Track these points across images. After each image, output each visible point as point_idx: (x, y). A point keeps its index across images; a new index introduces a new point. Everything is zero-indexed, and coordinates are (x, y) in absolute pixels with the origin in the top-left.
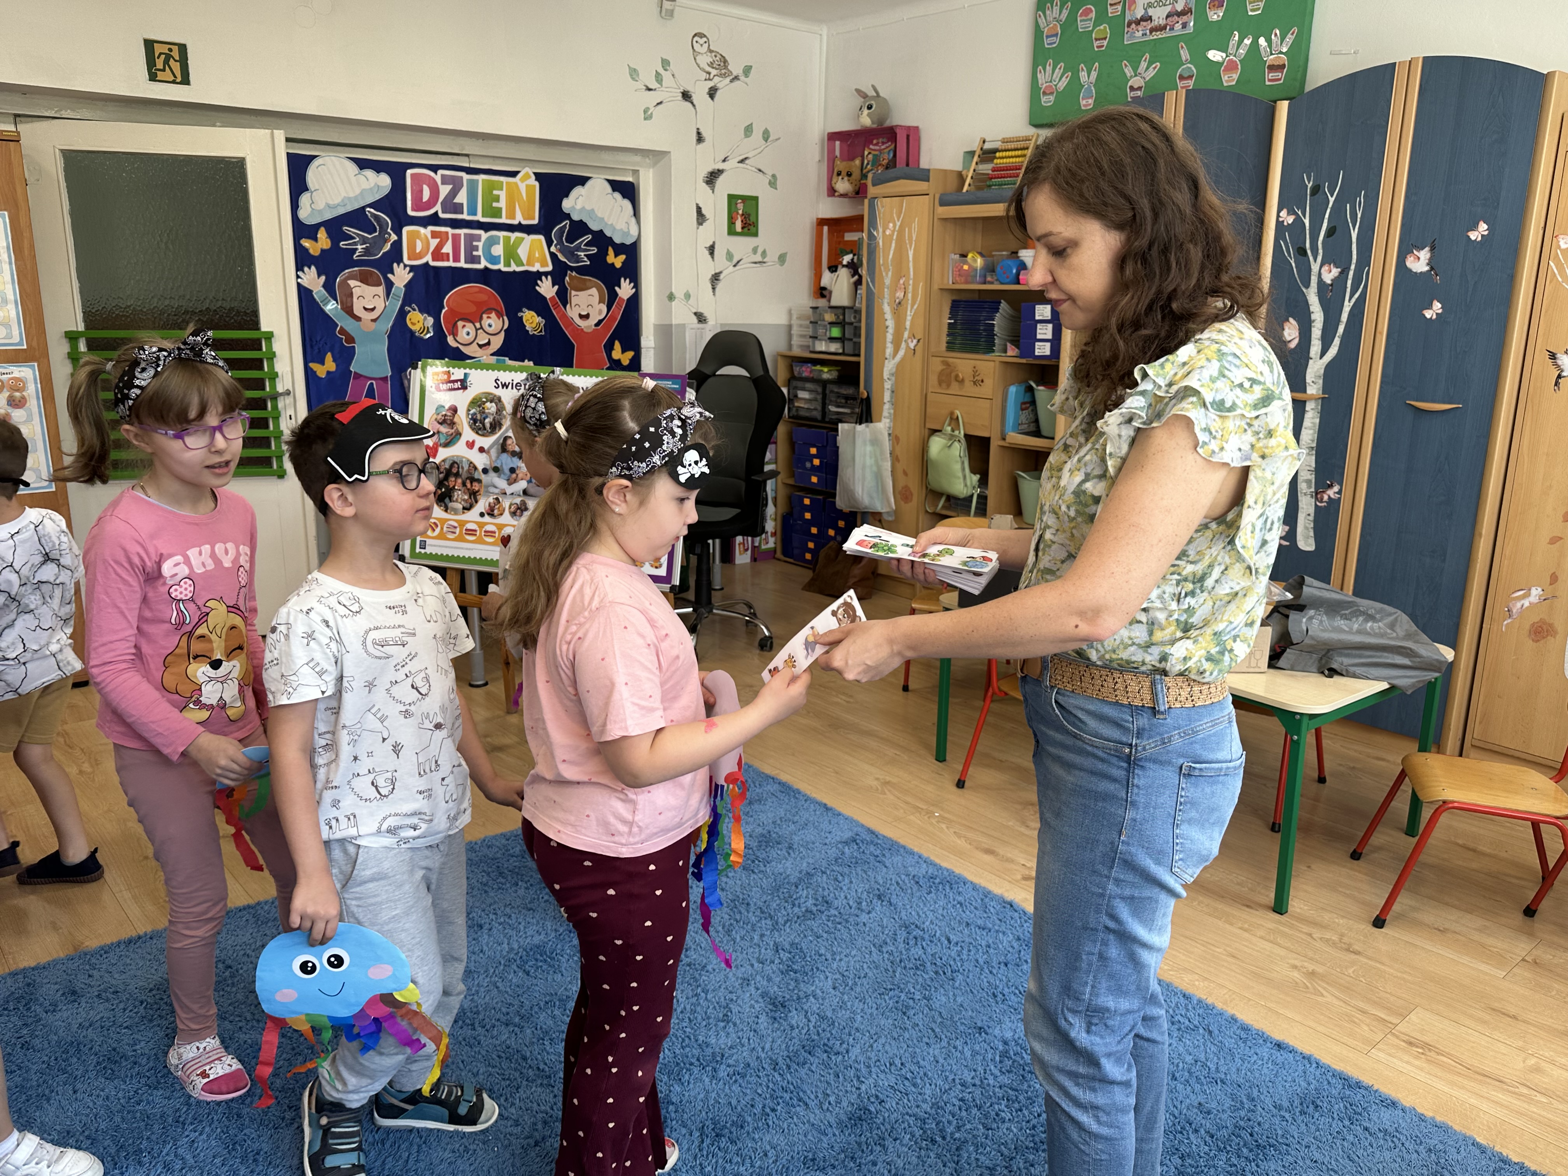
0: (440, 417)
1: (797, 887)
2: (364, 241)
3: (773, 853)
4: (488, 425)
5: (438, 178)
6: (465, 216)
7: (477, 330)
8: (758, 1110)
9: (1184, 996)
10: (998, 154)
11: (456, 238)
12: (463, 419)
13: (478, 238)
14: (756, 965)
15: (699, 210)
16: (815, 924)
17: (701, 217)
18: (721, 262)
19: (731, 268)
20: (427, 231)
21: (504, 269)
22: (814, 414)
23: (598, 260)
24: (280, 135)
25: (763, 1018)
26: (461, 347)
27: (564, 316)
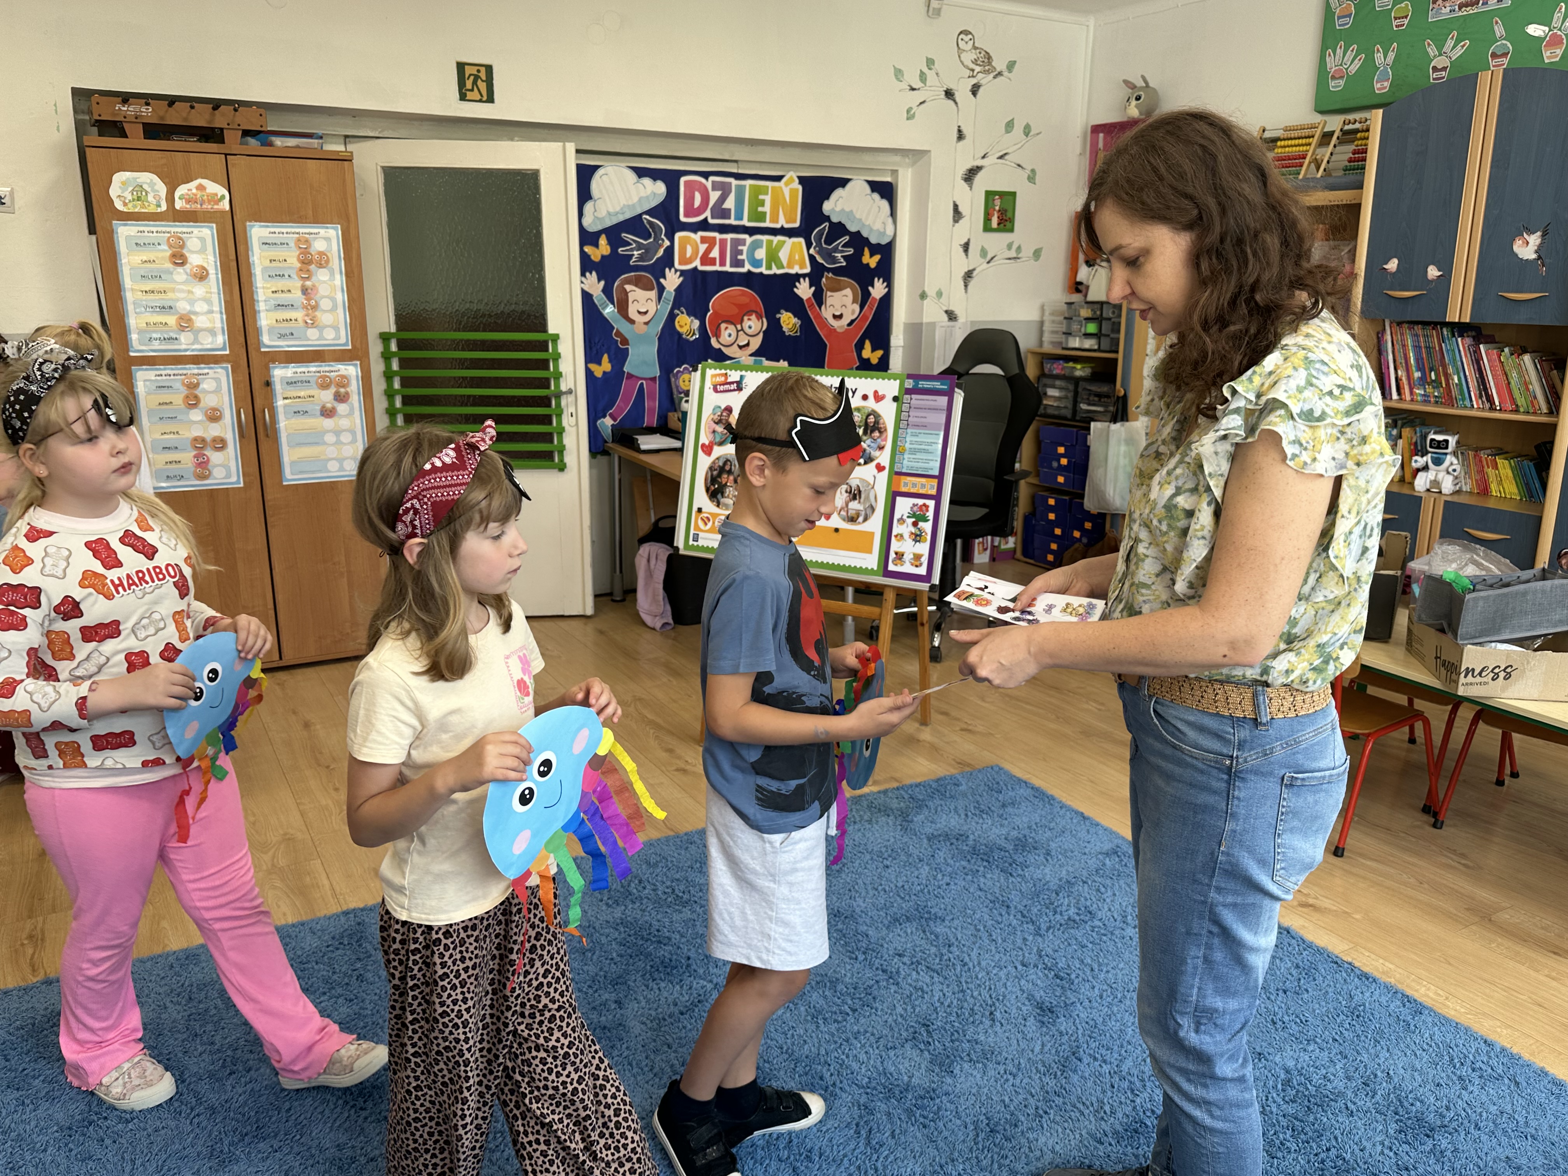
0: (716, 418)
1: (1057, 894)
2: (640, 246)
3: (1031, 858)
5: (709, 185)
6: (732, 221)
7: (738, 331)
9: (1486, 1042)
10: (1279, 143)
11: (723, 243)
13: (743, 242)
14: (1020, 967)
15: (956, 207)
16: (1079, 934)
17: (957, 214)
18: (974, 260)
19: (985, 266)
20: (697, 237)
21: (766, 272)
22: (1064, 412)
23: (854, 261)
24: (571, 147)
25: (1031, 1020)
26: (723, 349)
27: (819, 317)
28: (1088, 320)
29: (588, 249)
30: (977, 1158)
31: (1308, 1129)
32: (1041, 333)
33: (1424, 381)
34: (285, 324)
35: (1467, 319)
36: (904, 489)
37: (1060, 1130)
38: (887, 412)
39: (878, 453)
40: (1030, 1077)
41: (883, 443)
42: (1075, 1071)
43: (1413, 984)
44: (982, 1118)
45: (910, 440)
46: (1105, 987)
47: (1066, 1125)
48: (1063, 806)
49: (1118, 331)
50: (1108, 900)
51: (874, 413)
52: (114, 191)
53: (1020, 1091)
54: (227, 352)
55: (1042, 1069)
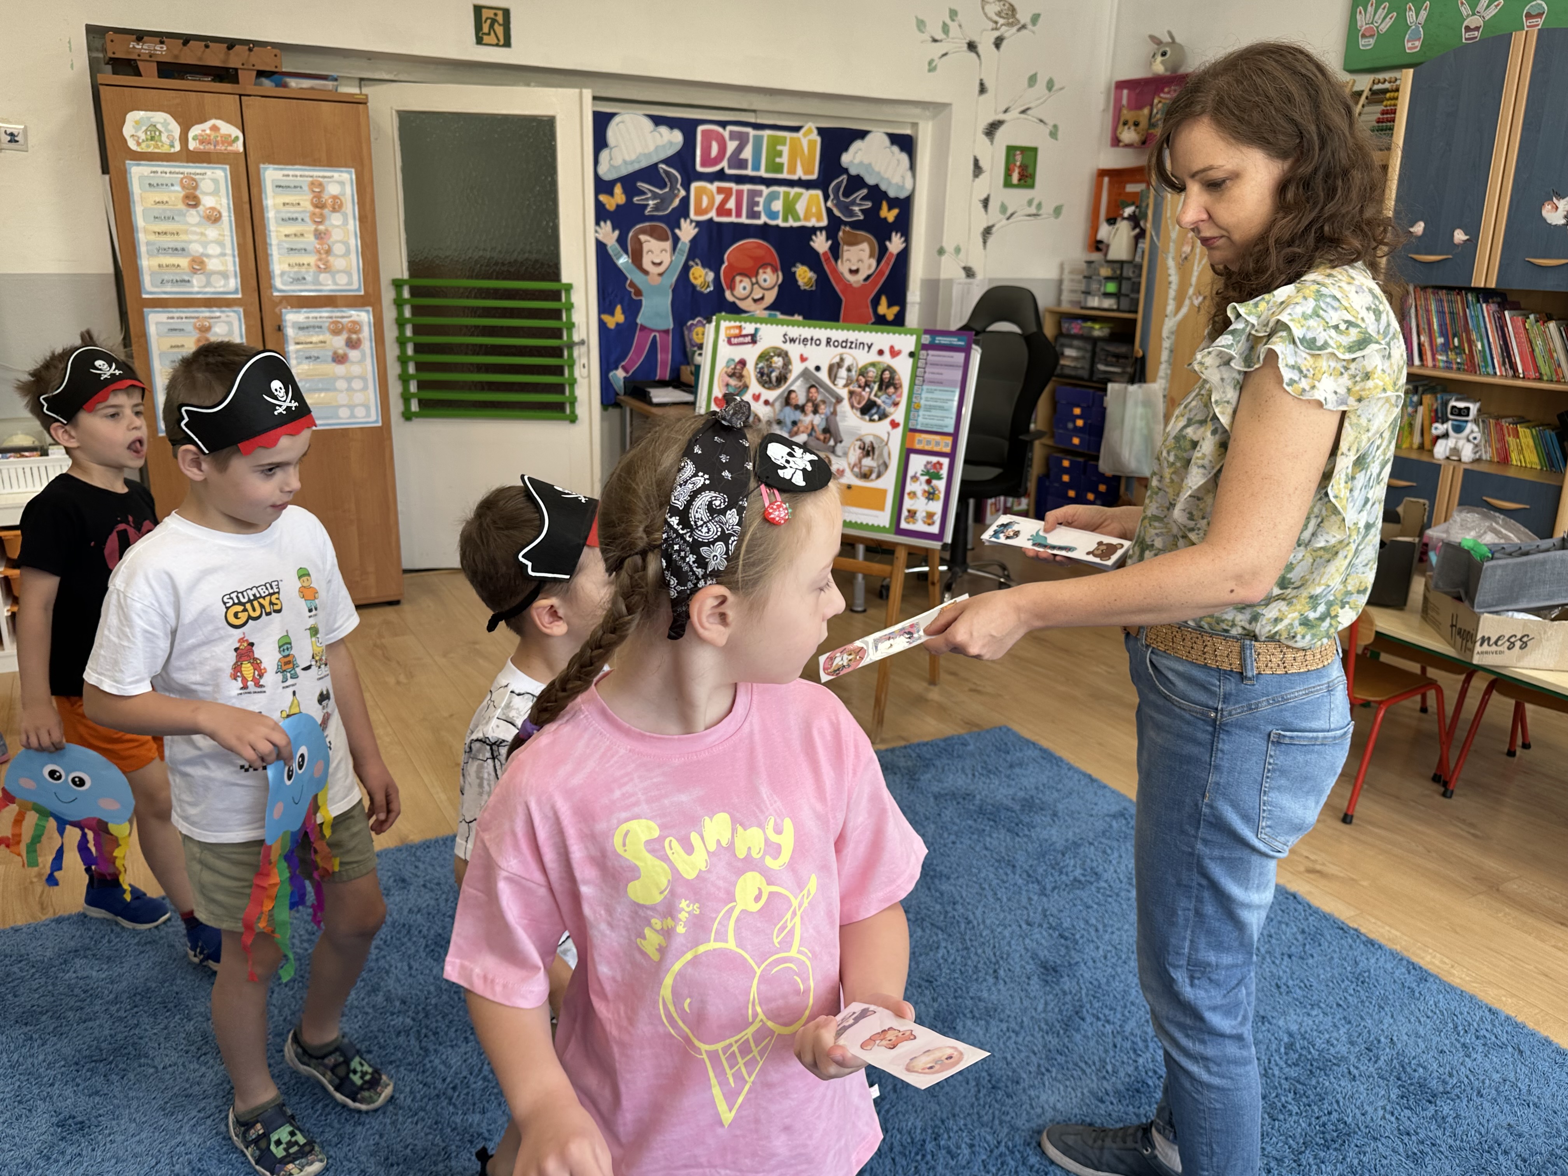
0: (730, 370)
1: (1063, 855)
2: (655, 196)
3: (1037, 819)
4: (774, 379)
5: (726, 134)
6: (749, 172)
7: (753, 284)
8: (1033, 1069)
9: (1490, 1010)
11: (739, 194)
12: (751, 371)
13: (760, 193)
14: (1024, 926)
15: (976, 162)
16: (1084, 895)
17: (978, 169)
18: (994, 215)
19: (1004, 222)
20: (713, 187)
21: (782, 224)
22: (1081, 373)
23: (872, 215)
24: (588, 94)
25: (1035, 978)
26: (738, 303)
27: (835, 271)
28: (1108, 279)
29: (603, 198)
30: (978, 1113)
31: (1310, 1092)
32: (1060, 291)
33: (1446, 347)
34: (296, 269)
35: (1492, 285)
36: (918, 446)
37: (1062, 1088)
38: (903, 367)
39: (891, 409)
40: (1032, 1035)
41: (897, 400)
42: (1078, 1030)
43: (1418, 952)
44: (984, 1074)
45: (925, 396)
46: (1110, 948)
47: (1068, 1083)
48: (1070, 768)
49: (1138, 291)
50: (1114, 862)
51: (889, 368)
52: (128, 130)
53: (1023, 1048)
54: (240, 296)
55: (1045, 1027)
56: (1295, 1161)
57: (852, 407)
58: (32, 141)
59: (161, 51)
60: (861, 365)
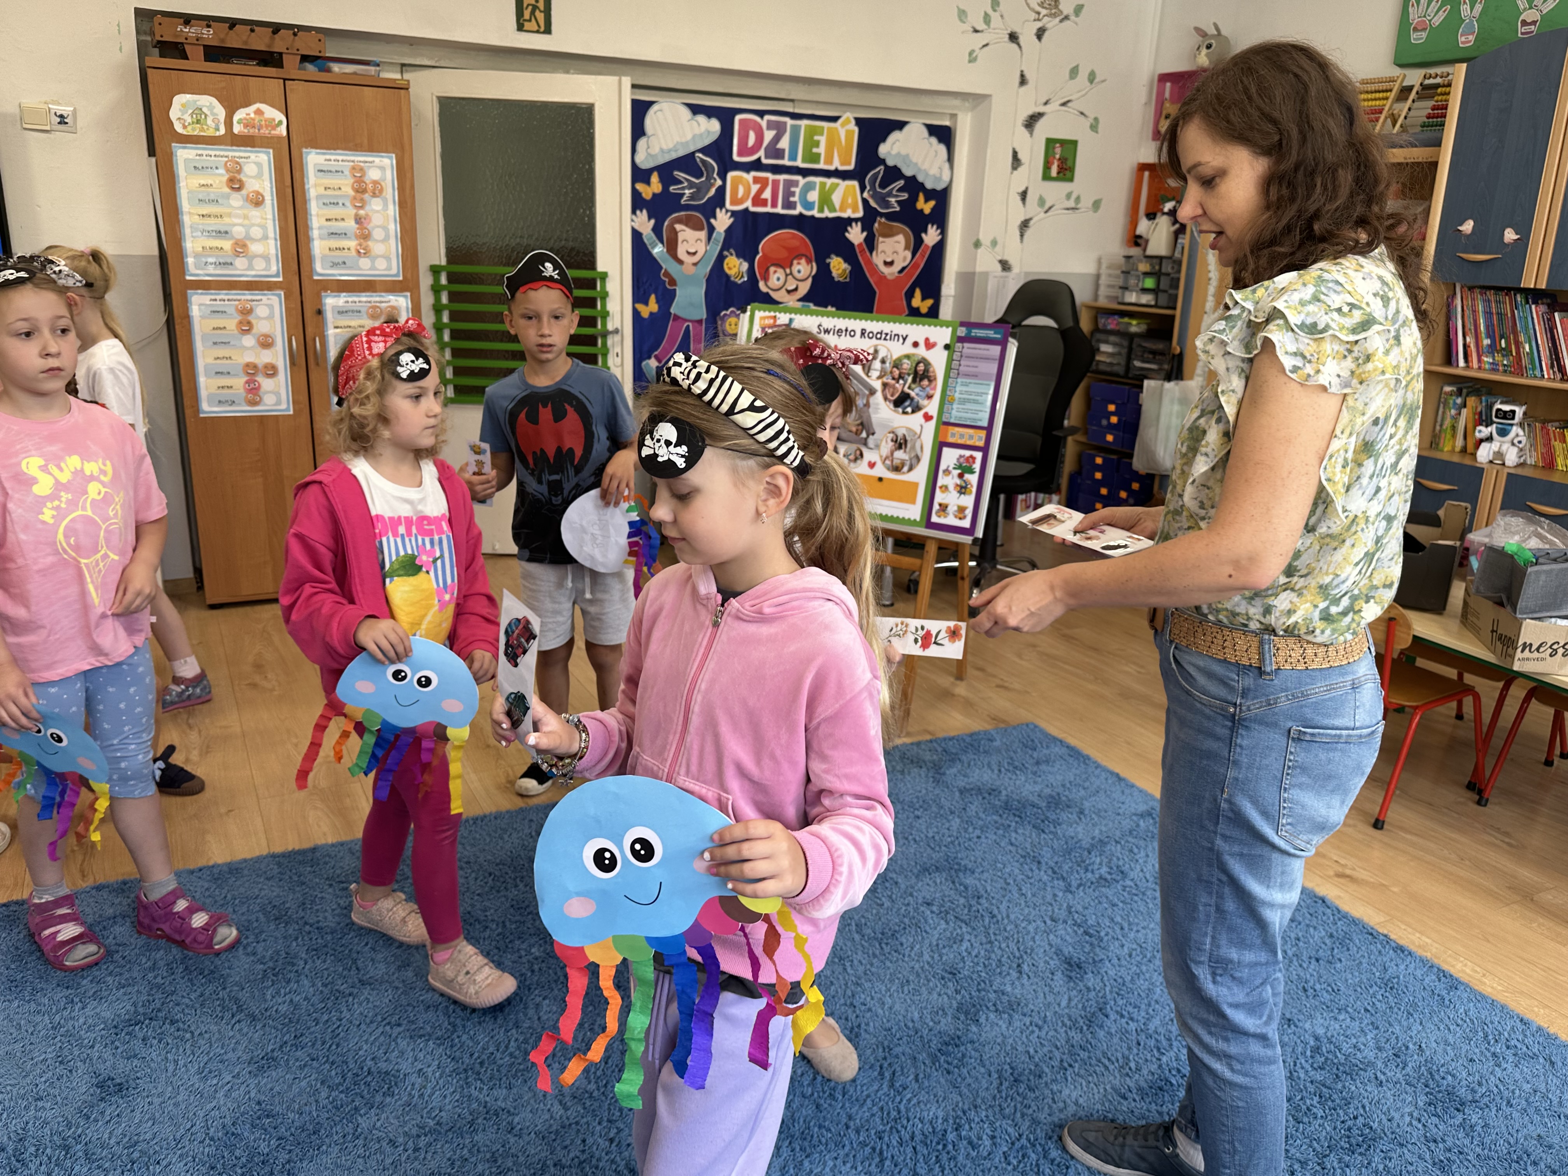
1: (1090, 853)
2: (691, 185)
3: (1064, 816)
5: (764, 123)
6: (786, 162)
7: (787, 275)
9: (1522, 1020)
11: (776, 183)
14: (1049, 922)
15: (1015, 154)
16: (1109, 892)
17: (1016, 161)
18: (1032, 208)
19: (1042, 215)
20: (749, 177)
21: (818, 215)
22: (1116, 369)
23: (908, 206)
24: (627, 82)
25: (1059, 975)
26: (772, 294)
27: (870, 262)
28: (1146, 274)
29: (639, 187)
30: (1000, 1106)
31: (1335, 1096)
32: (1097, 286)
33: (1493, 349)
34: (338, 253)
35: (1543, 285)
36: (951, 440)
37: (1084, 1084)
38: (938, 360)
39: (925, 402)
40: (1056, 1030)
41: (931, 392)
42: (1101, 1027)
43: (1449, 959)
44: (1007, 1067)
45: (960, 389)
46: (1135, 946)
47: (1090, 1079)
48: (1098, 766)
49: (1177, 287)
50: (1141, 861)
51: (924, 361)
52: (174, 114)
53: (1046, 1043)
54: (281, 279)
55: (1068, 1023)
56: (1319, 1164)
57: (886, 399)
58: (80, 124)
59: (208, 34)
60: (895, 357)
